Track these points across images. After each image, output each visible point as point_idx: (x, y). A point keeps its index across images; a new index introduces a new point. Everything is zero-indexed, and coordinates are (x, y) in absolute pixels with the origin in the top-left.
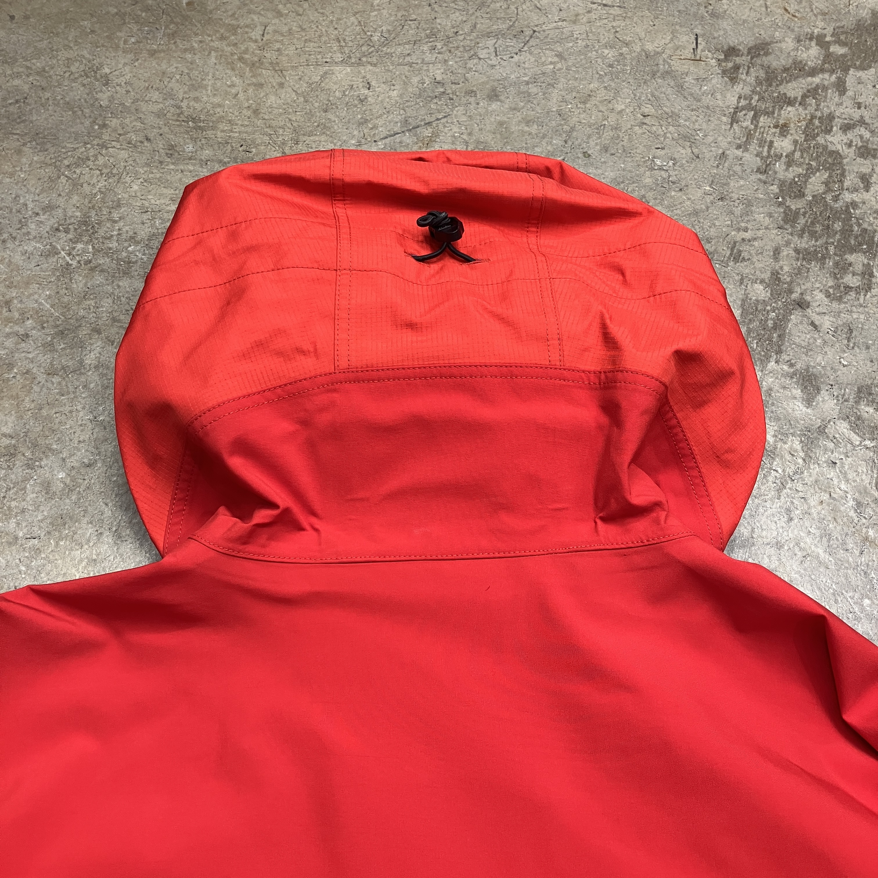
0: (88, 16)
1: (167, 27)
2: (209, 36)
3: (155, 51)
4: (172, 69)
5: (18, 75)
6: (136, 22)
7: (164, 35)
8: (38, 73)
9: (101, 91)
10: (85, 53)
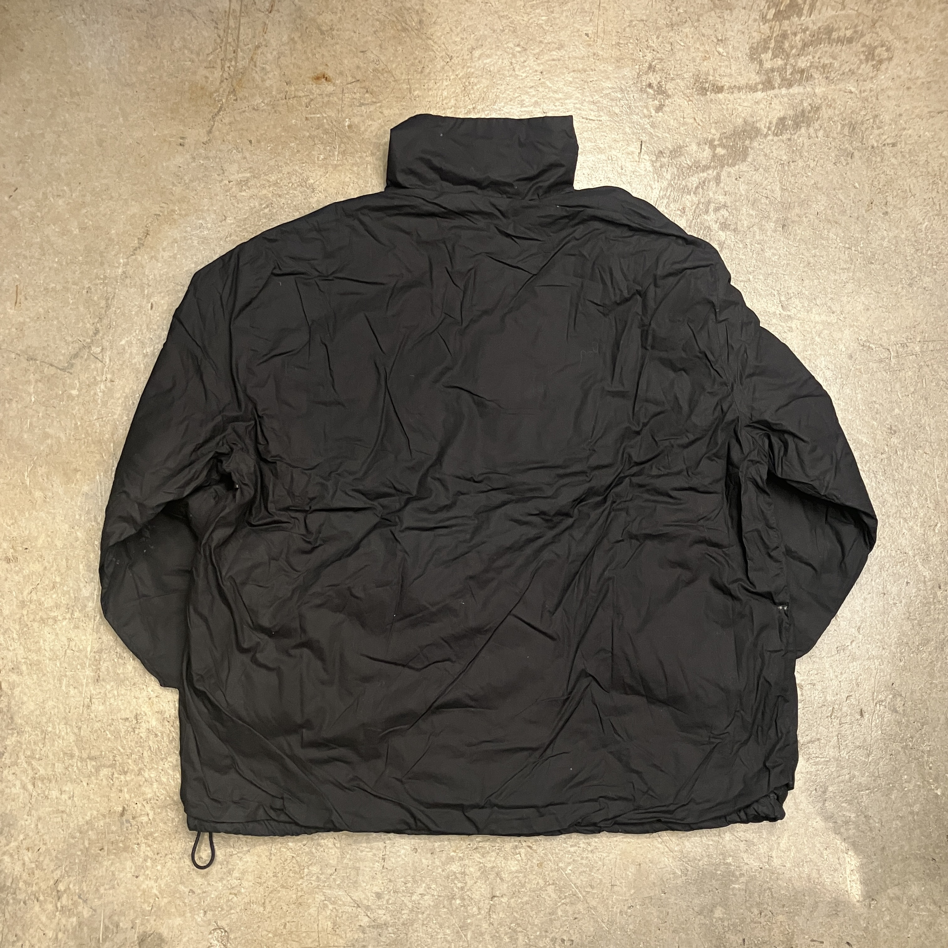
0: (293, 139)
1: (340, 147)
2: (365, 152)
3: (336, 166)
4: (347, 179)
5: (263, 186)
6: (322, 143)
7: (339, 152)
8: (274, 184)
9: (312, 197)
10: (297, 168)
